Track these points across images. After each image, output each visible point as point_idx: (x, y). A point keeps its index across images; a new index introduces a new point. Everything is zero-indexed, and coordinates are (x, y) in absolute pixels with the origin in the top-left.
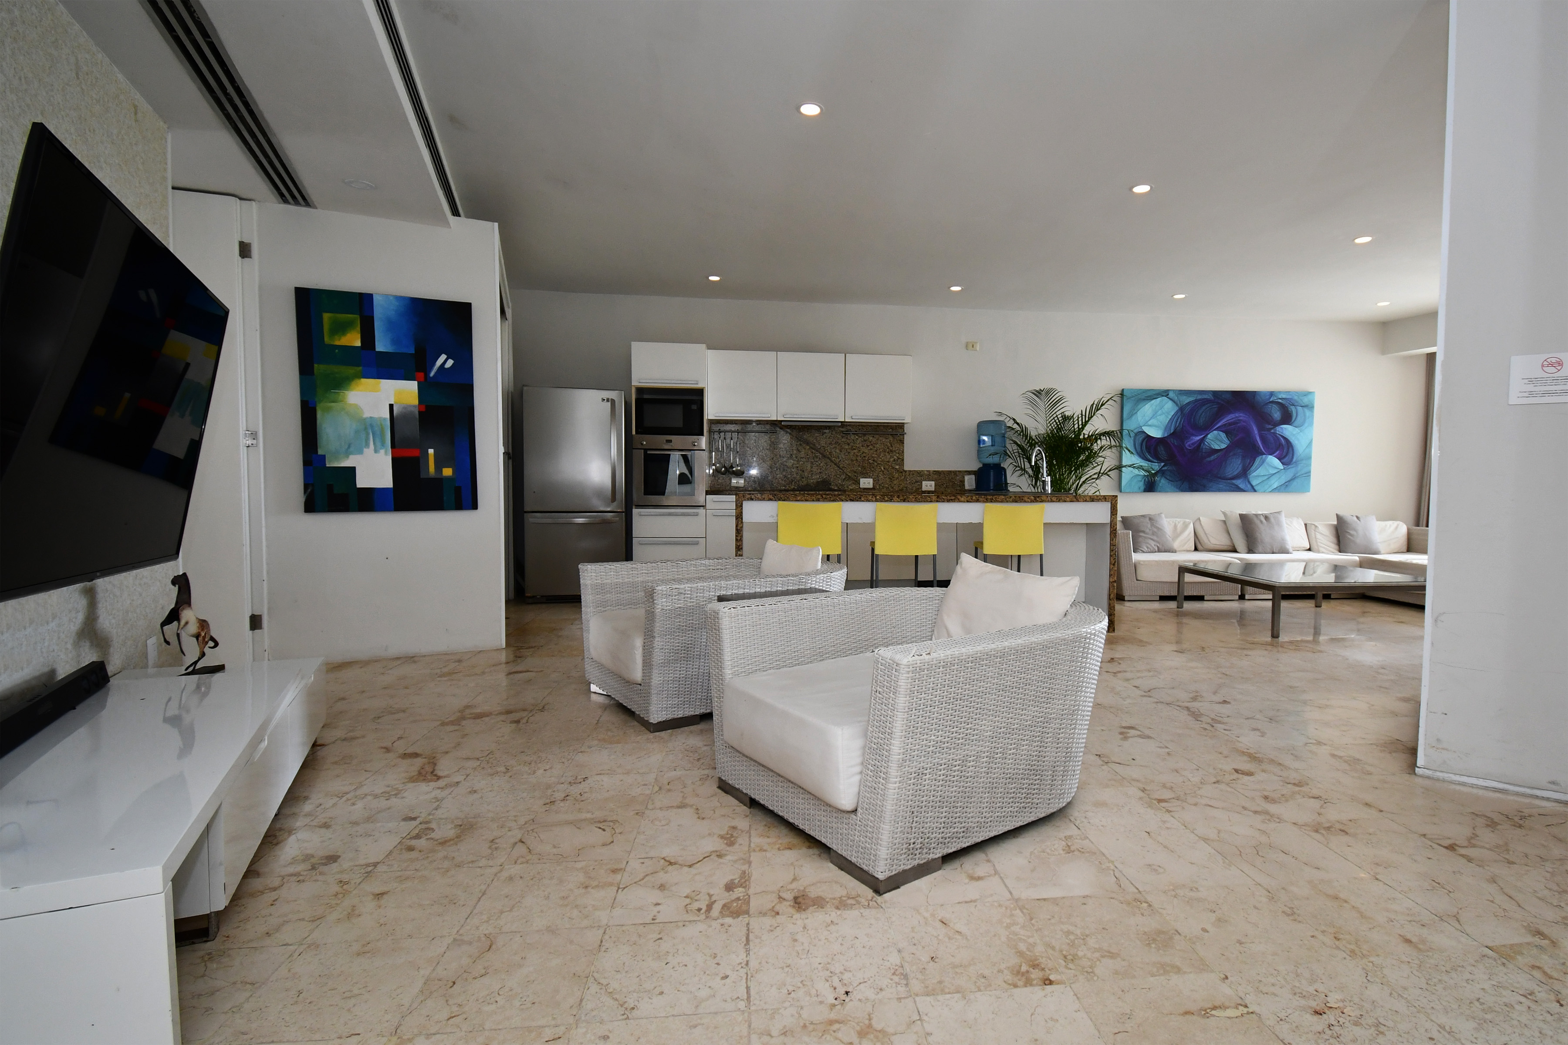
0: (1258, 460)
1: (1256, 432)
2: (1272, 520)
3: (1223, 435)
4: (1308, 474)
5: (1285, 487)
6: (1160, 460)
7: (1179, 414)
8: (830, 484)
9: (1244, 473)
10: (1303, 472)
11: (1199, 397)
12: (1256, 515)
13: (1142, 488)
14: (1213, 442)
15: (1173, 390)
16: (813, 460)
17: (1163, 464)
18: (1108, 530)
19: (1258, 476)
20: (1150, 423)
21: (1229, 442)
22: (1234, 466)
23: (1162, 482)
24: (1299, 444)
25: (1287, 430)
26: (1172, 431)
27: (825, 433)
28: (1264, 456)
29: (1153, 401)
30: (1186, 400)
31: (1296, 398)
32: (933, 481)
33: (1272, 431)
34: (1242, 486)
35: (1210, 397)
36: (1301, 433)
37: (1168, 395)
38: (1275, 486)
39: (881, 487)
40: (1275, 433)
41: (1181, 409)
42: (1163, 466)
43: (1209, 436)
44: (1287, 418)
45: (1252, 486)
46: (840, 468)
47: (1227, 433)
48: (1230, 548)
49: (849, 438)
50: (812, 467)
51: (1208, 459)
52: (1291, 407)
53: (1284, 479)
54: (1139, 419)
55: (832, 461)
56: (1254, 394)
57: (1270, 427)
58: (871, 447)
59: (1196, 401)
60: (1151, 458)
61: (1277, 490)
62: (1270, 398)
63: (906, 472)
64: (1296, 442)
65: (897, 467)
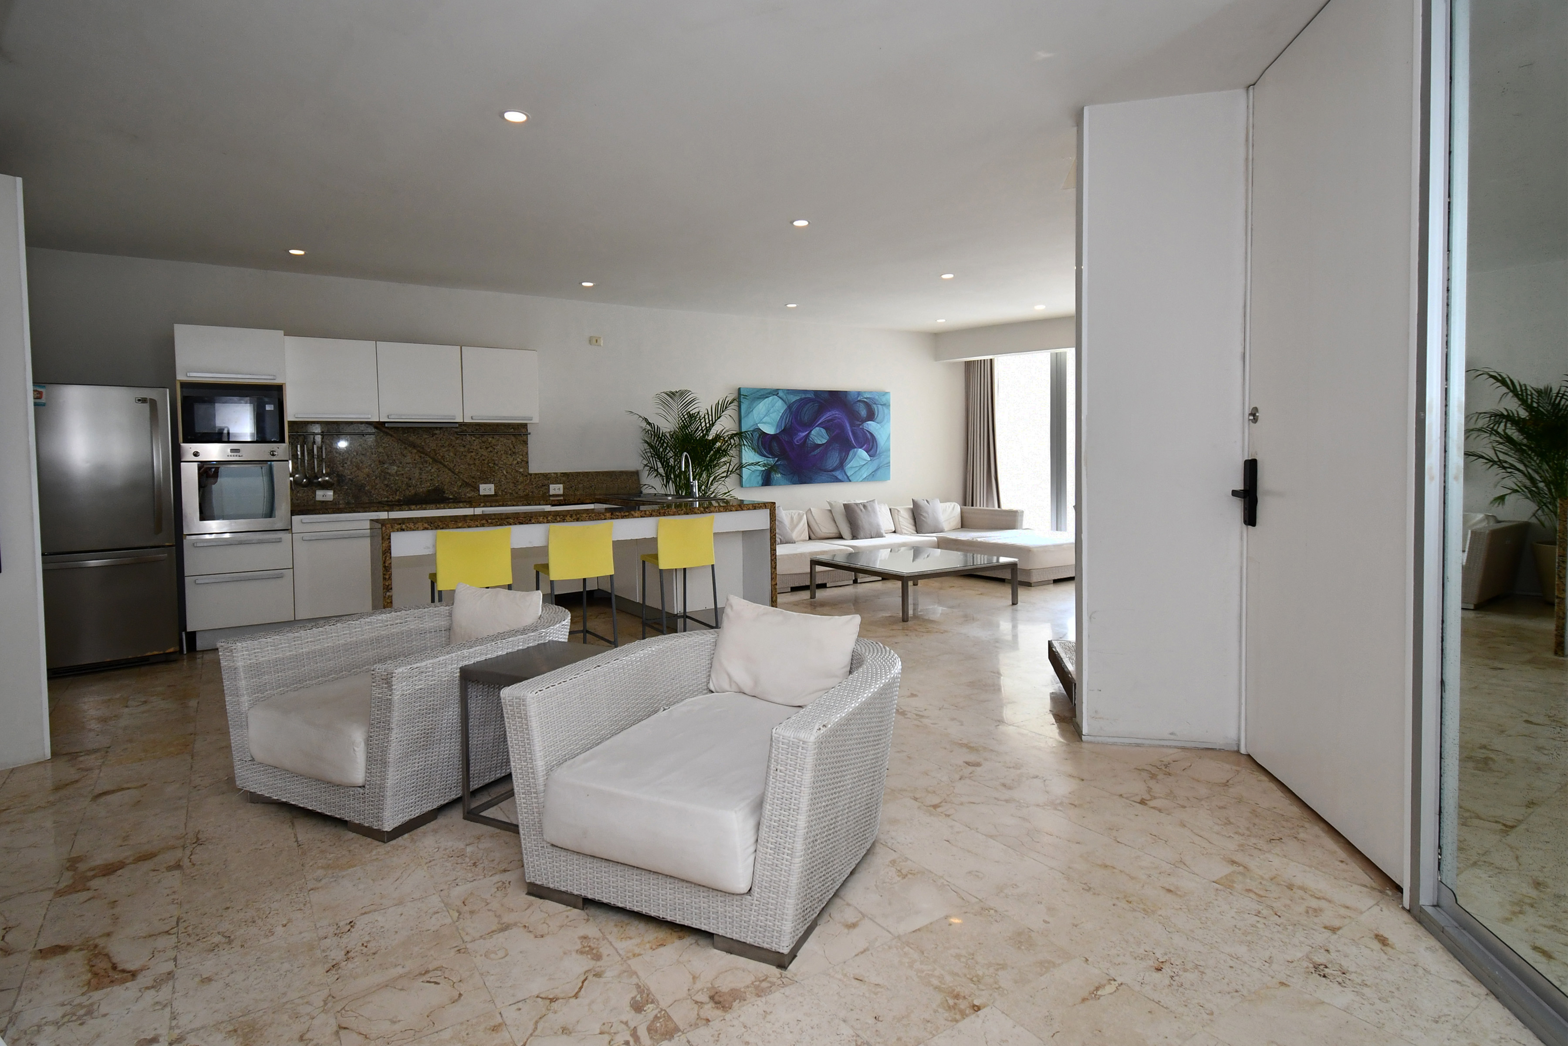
0: (851, 453)
1: (849, 428)
2: (869, 508)
3: (823, 431)
4: (888, 464)
5: (872, 477)
6: (774, 455)
7: (788, 411)
8: (444, 492)
9: (841, 466)
10: (885, 463)
11: (803, 396)
12: (857, 504)
13: (761, 483)
14: (816, 438)
15: (782, 389)
16: (421, 466)
17: (776, 459)
18: (768, 535)
19: (851, 467)
20: (764, 420)
21: (828, 438)
22: (833, 460)
23: (777, 476)
24: (881, 439)
25: (871, 426)
26: (783, 428)
27: (436, 434)
28: (855, 449)
29: (766, 400)
30: (793, 398)
31: (877, 397)
32: (561, 483)
33: (861, 427)
34: (840, 477)
35: (812, 396)
36: (882, 429)
37: (778, 394)
38: (865, 476)
39: (504, 493)
40: (863, 429)
41: (789, 407)
42: (777, 461)
43: (812, 432)
44: (871, 416)
45: (848, 477)
46: (455, 474)
47: (826, 429)
48: (837, 535)
49: (464, 439)
50: (420, 474)
51: (813, 453)
52: (874, 405)
53: (871, 469)
54: (755, 416)
55: (445, 466)
56: (845, 393)
57: (859, 423)
58: (490, 449)
59: (801, 399)
60: (766, 454)
61: (866, 479)
62: (858, 397)
63: (531, 475)
64: (879, 436)
65: (521, 470)
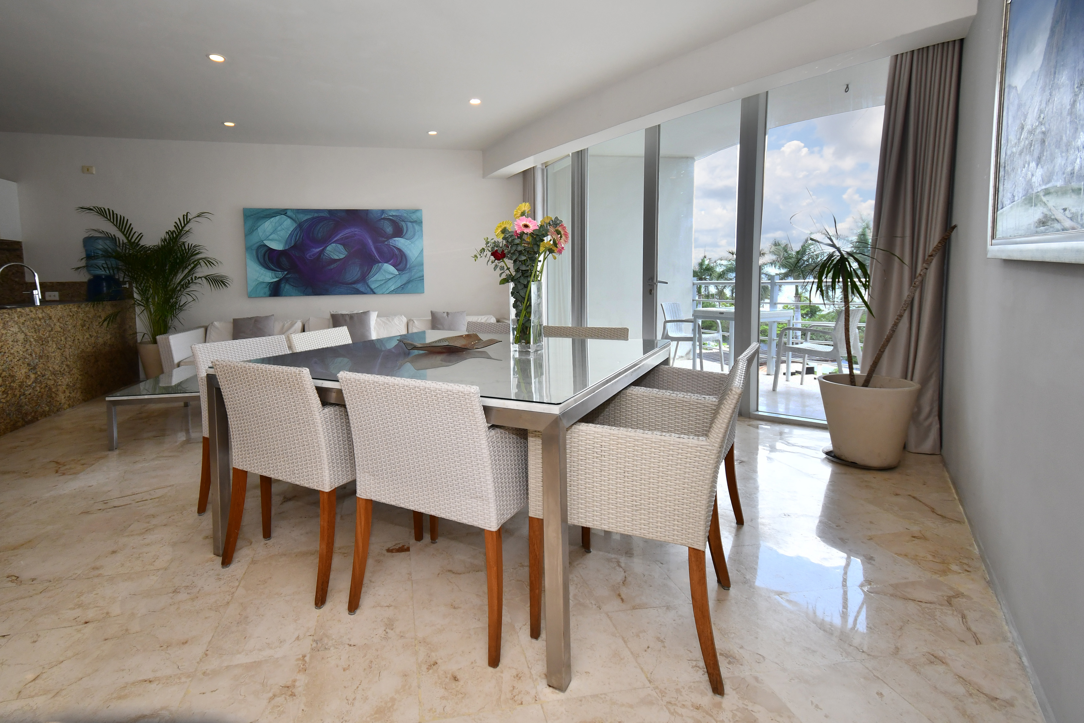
0: (375, 267)
1: (372, 245)
3: (340, 247)
4: (421, 278)
6: (283, 269)
7: (298, 230)
9: (363, 278)
10: (416, 276)
11: (316, 215)
13: (268, 293)
14: (332, 254)
15: (291, 209)
17: (286, 272)
19: (376, 281)
20: (271, 237)
21: (346, 253)
22: (354, 272)
23: (286, 287)
24: (411, 255)
25: (400, 242)
26: (293, 244)
28: (380, 264)
29: (273, 219)
30: (304, 218)
31: (405, 215)
32: (55, 291)
33: (386, 243)
34: (362, 289)
35: (326, 215)
36: (413, 245)
37: (286, 213)
38: (392, 288)
40: (388, 245)
41: (300, 226)
42: (287, 274)
43: (328, 248)
44: (399, 232)
45: (372, 290)
47: (344, 245)
51: (329, 268)
52: (402, 222)
53: (399, 284)
54: (260, 234)
56: (366, 212)
57: (384, 239)
59: (313, 218)
60: (274, 268)
61: (395, 292)
62: (384, 215)
63: (27, 283)
64: (409, 252)
65: (17, 280)
